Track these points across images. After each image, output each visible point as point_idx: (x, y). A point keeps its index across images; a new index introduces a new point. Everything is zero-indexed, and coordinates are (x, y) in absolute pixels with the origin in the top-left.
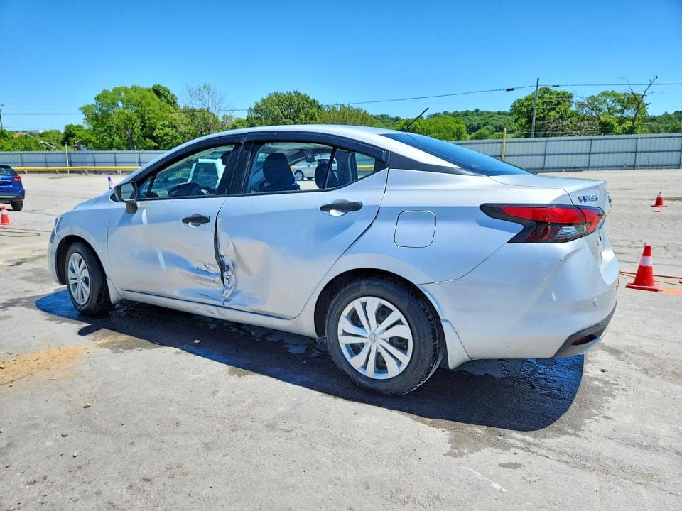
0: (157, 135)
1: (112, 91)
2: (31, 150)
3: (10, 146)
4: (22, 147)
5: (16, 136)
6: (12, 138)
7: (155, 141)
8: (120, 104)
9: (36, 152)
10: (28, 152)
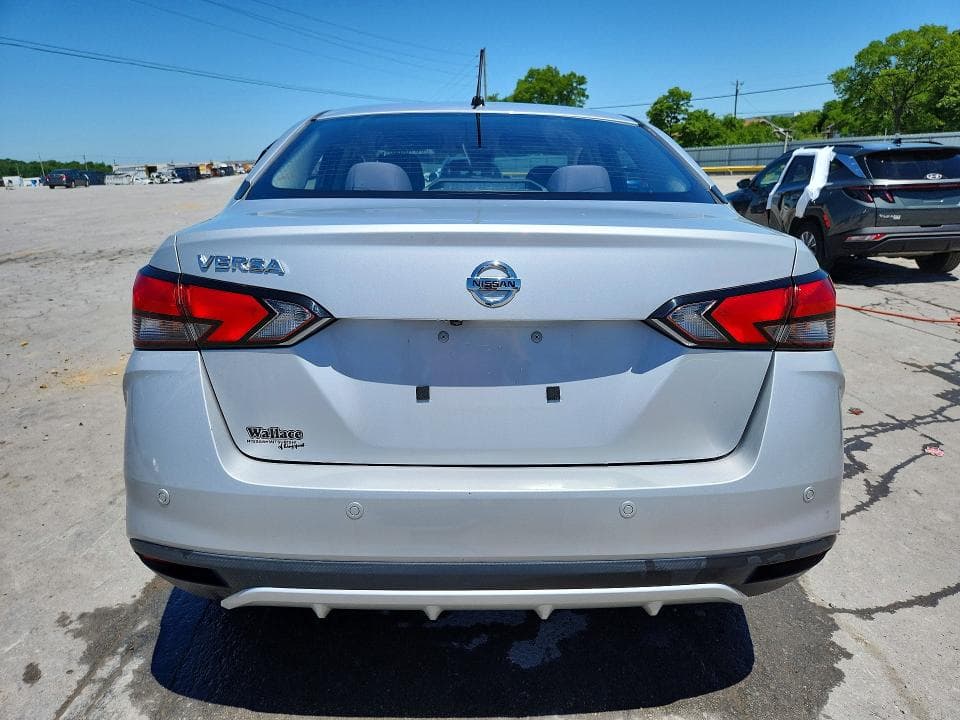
0: (943, 106)
1: (884, 42)
2: (760, 142)
3: (734, 139)
4: (748, 138)
5: (746, 125)
6: (741, 127)
7: (940, 118)
8: (894, 60)
9: (766, 144)
10: (755, 145)
